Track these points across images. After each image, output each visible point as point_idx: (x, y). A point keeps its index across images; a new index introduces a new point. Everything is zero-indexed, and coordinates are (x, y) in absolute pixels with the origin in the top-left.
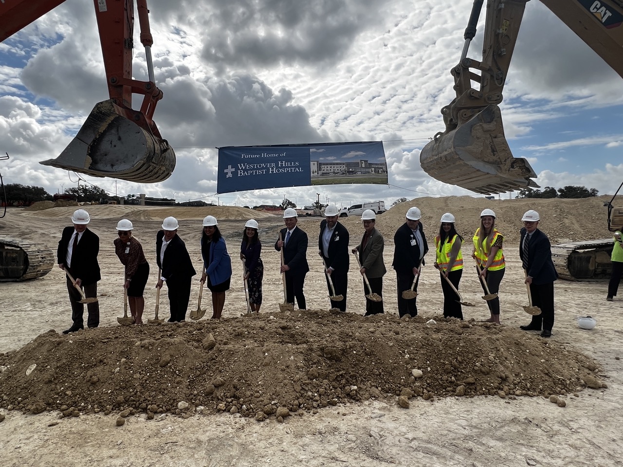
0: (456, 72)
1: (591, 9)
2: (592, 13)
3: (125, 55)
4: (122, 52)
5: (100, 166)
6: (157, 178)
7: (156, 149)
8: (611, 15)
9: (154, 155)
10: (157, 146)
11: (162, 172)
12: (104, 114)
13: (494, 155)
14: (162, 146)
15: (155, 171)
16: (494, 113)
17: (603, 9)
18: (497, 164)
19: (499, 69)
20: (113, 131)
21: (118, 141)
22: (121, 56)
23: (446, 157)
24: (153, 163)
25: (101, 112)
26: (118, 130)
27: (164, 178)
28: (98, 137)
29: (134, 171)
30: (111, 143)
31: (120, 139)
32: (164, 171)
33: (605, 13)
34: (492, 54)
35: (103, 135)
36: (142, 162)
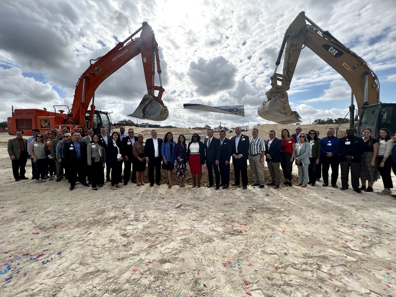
0: (272, 78)
1: (329, 51)
2: (329, 52)
3: (152, 77)
4: (152, 76)
5: (146, 116)
6: (163, 119)
8: (337, 52)
9: (163, 112)
10: (163, 109)
11: (164, 117)
12: (147, 99)
13: (284, 110)
14: (165, 108)
16: (285, 94)
17: (334, 50)
18: (285, 114)
19: (289, 77)
20: (150, 104)
22: (151, 78)
23: (266, 111)
24: (162, 115)
25: (146, 98)
27: (165, 119)
30: (149, 109)
31: (152, 107)
33: (335, 52)
34: (286, 71)
35: (146, 106)
36: (159, 115)
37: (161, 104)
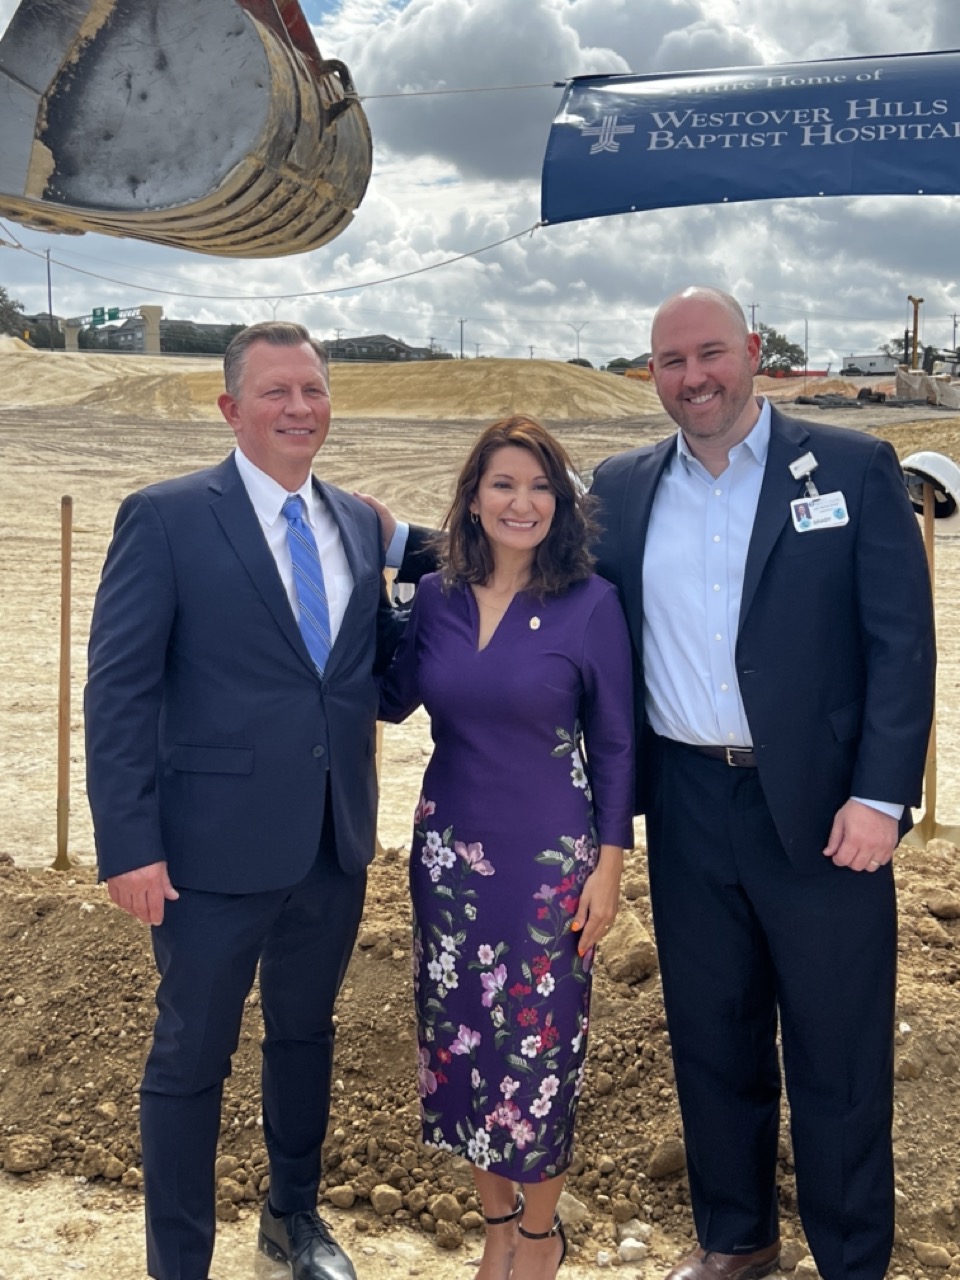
5: (89, 185)
6: (299, 233)
7: (305, 103)
9: (296, 131)
10: (307, 91)
11: (318, 206)
14: (322, 89)
15: (296, 202)
20: (136, 31)
21: (157, 74)
24: (292, 167)
26: (154, 25)
27: (326, 231)
28: (75, 58)
29: (219, 207)
30: (129, 85)
31: (162, 63)
32: (329, 204)
35: (94, 50)
36: (251, 165)
37: (276, 28)
